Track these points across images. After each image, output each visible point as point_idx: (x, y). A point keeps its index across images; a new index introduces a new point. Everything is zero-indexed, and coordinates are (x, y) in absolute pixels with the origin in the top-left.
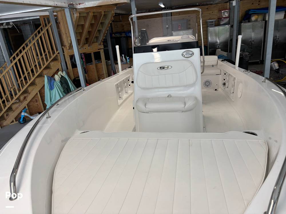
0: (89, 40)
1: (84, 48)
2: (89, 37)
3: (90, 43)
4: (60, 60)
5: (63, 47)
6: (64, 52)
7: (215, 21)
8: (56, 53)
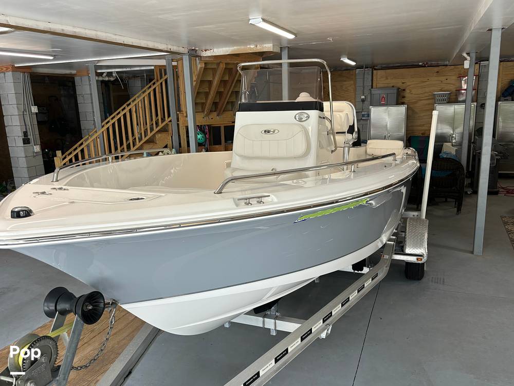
0: (219, 107)
1: (211, 117)
2: (220, 100)
3: (220, 111)
4: (170, 131)
5: (178, 113)
6: (178, 121)
7: (449, 94)
8: (167, 120)
